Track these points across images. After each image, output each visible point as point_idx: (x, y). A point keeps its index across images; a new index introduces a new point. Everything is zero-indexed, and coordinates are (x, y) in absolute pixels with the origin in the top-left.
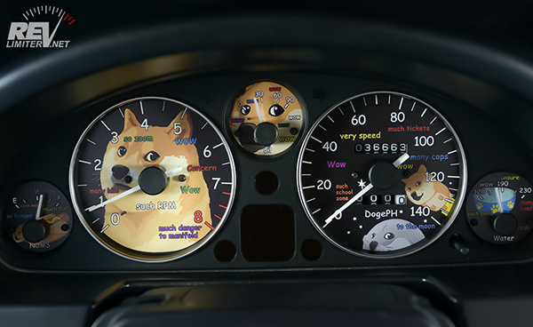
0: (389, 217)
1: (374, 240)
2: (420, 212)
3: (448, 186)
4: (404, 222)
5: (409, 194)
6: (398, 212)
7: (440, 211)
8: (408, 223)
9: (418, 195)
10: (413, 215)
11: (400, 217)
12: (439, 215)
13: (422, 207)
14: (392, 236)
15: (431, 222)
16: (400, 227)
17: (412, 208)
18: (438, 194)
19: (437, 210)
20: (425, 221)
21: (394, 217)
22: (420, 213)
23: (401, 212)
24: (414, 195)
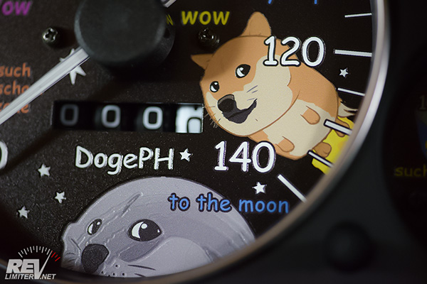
0: (148, 171)
1: (95, 239)
2: (244, 158)
3: (336, 81)
4: (191, 189)
5: (212, 100)
6: (177, 157)
7: (308, 159)
8: (205, 190)
9: (242, 105)
10: (221, 167)
11: (181, 170)
12: (303, 170)
13: (252, 144)
14: (151, 232)
15: (276, 192)
16: (179, 203)
17: (221, 146)
18: (302, 106)
19: (298, 153)
20: (260, 188)
21: (163, 171)
22: (245, 161)
23: (185, 155)
24: (228, 106)
